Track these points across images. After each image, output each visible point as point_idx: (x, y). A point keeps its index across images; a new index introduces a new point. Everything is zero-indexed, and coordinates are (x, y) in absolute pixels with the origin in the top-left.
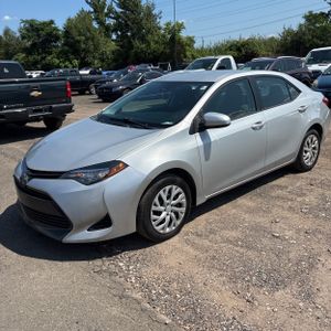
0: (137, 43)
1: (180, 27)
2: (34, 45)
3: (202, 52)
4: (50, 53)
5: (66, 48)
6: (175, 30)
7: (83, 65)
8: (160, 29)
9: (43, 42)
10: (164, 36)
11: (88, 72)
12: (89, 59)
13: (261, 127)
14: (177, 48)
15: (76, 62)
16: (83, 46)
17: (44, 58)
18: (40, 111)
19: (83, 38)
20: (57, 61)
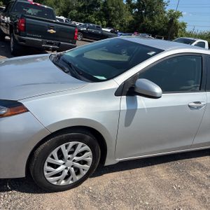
0: (146, 19)
1: (179, 14)
2: (84, 6)
3: (189, 35)
4: (91, 14)
5: (102, 12)
6: (174, 16)
7: (109, 26)
8: (165, 12)
9: (90, 6)
10: (166, 18)
11: (109, 30)
12: (114, 23)
13: (198, 108)
14: (173, 28)
15: (105, 23)
16: (113, 14)
17: (87, 16)
18: (52, 44)
19: (114, 8)
20: (94, 20)
